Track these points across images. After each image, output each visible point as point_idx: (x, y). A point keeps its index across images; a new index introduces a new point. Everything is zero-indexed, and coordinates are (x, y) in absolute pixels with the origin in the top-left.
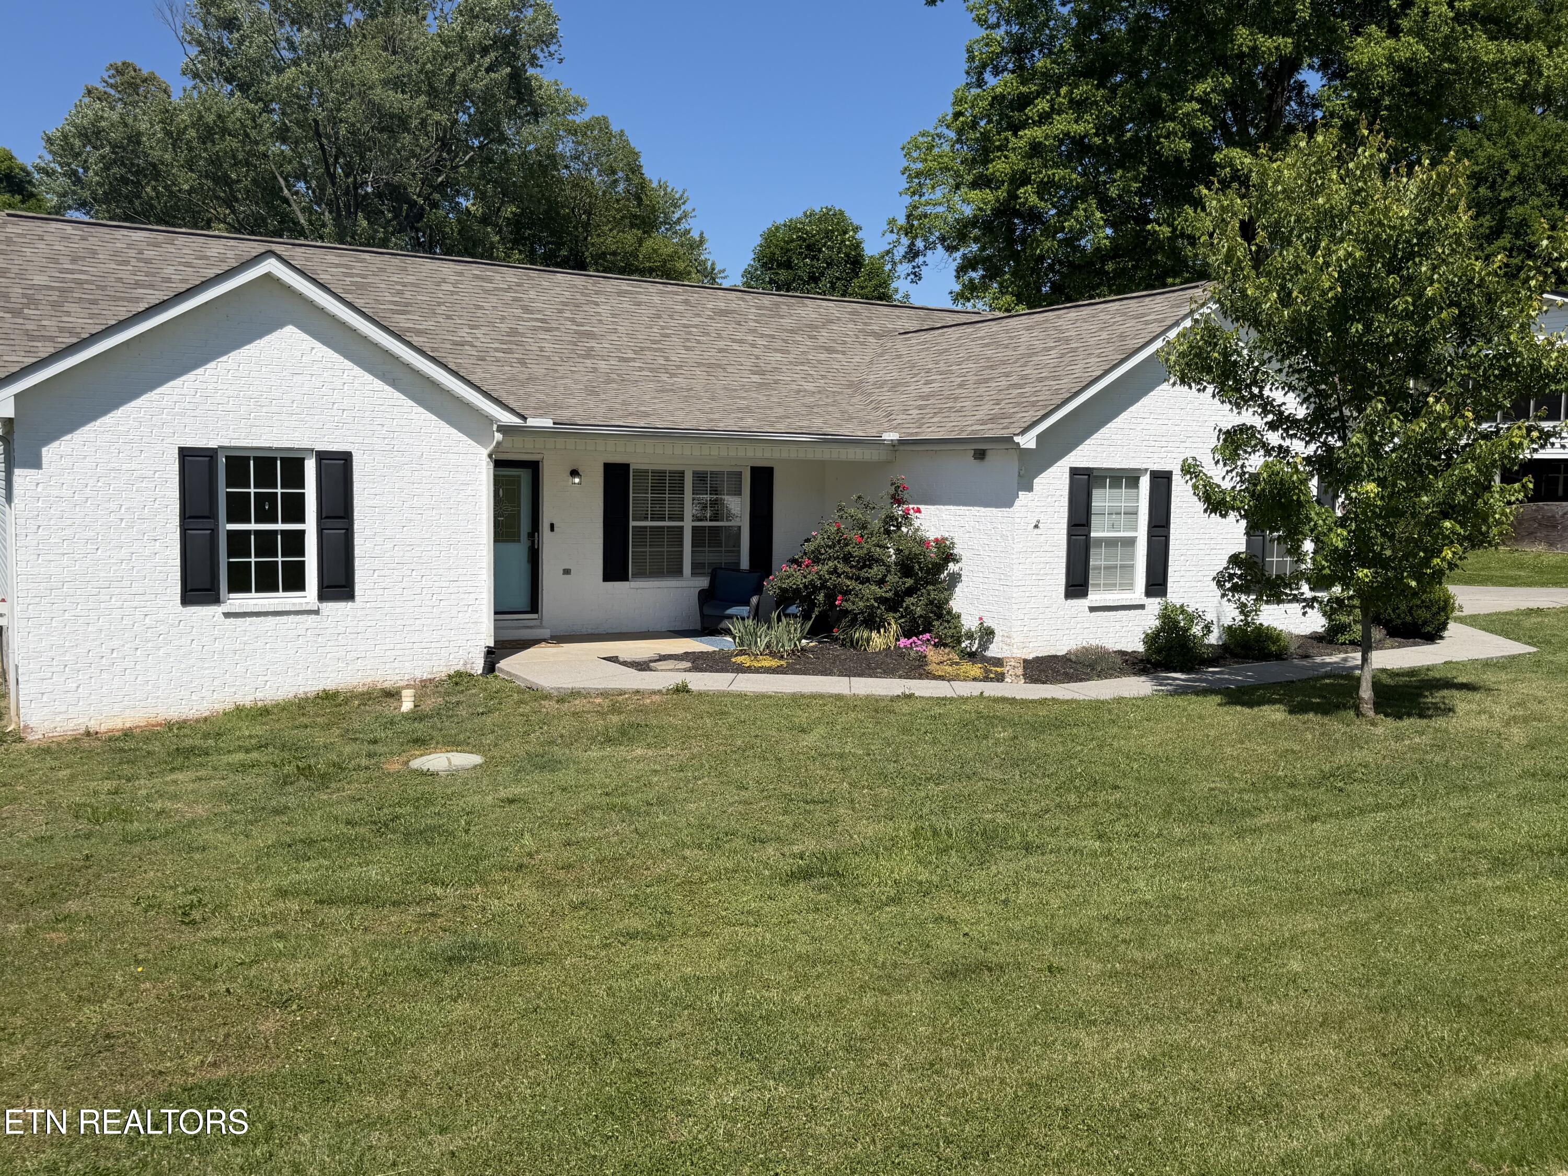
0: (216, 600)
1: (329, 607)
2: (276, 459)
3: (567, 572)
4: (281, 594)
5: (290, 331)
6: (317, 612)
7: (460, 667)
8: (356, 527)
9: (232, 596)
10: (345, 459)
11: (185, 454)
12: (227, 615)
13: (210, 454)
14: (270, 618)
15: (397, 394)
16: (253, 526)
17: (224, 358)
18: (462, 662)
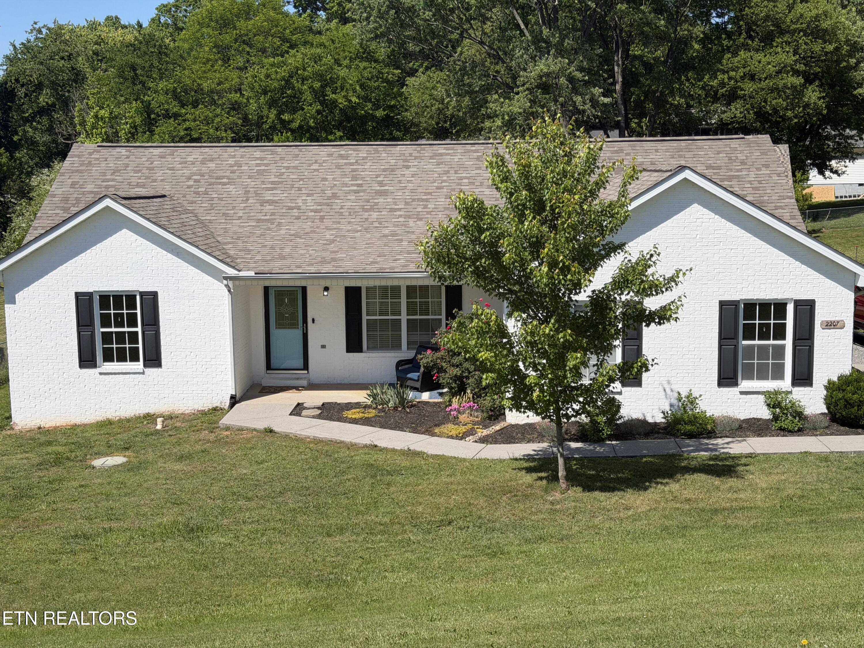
0: (95, 366)
1: (150, 371)
2: (122, 296)
3: (323, 347)
4: (128, 363)
5: (125, 231)
6: (143, 373)
7: (218, 405)
8: (161, 330)
9: (105, 364)
10: (154, 295)
11: (78, 295)
12: (101, 374)
13: (90, 295)
14: (121, 376)
15: (179, 260)
16: (113, 329)
17: (94, 248)
18: (219, 402)
